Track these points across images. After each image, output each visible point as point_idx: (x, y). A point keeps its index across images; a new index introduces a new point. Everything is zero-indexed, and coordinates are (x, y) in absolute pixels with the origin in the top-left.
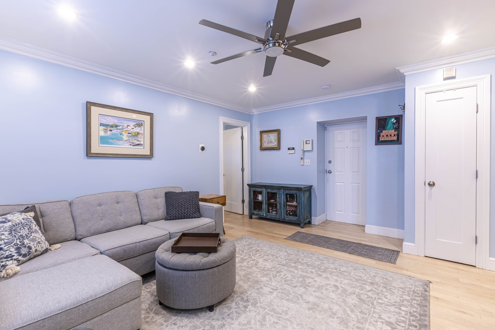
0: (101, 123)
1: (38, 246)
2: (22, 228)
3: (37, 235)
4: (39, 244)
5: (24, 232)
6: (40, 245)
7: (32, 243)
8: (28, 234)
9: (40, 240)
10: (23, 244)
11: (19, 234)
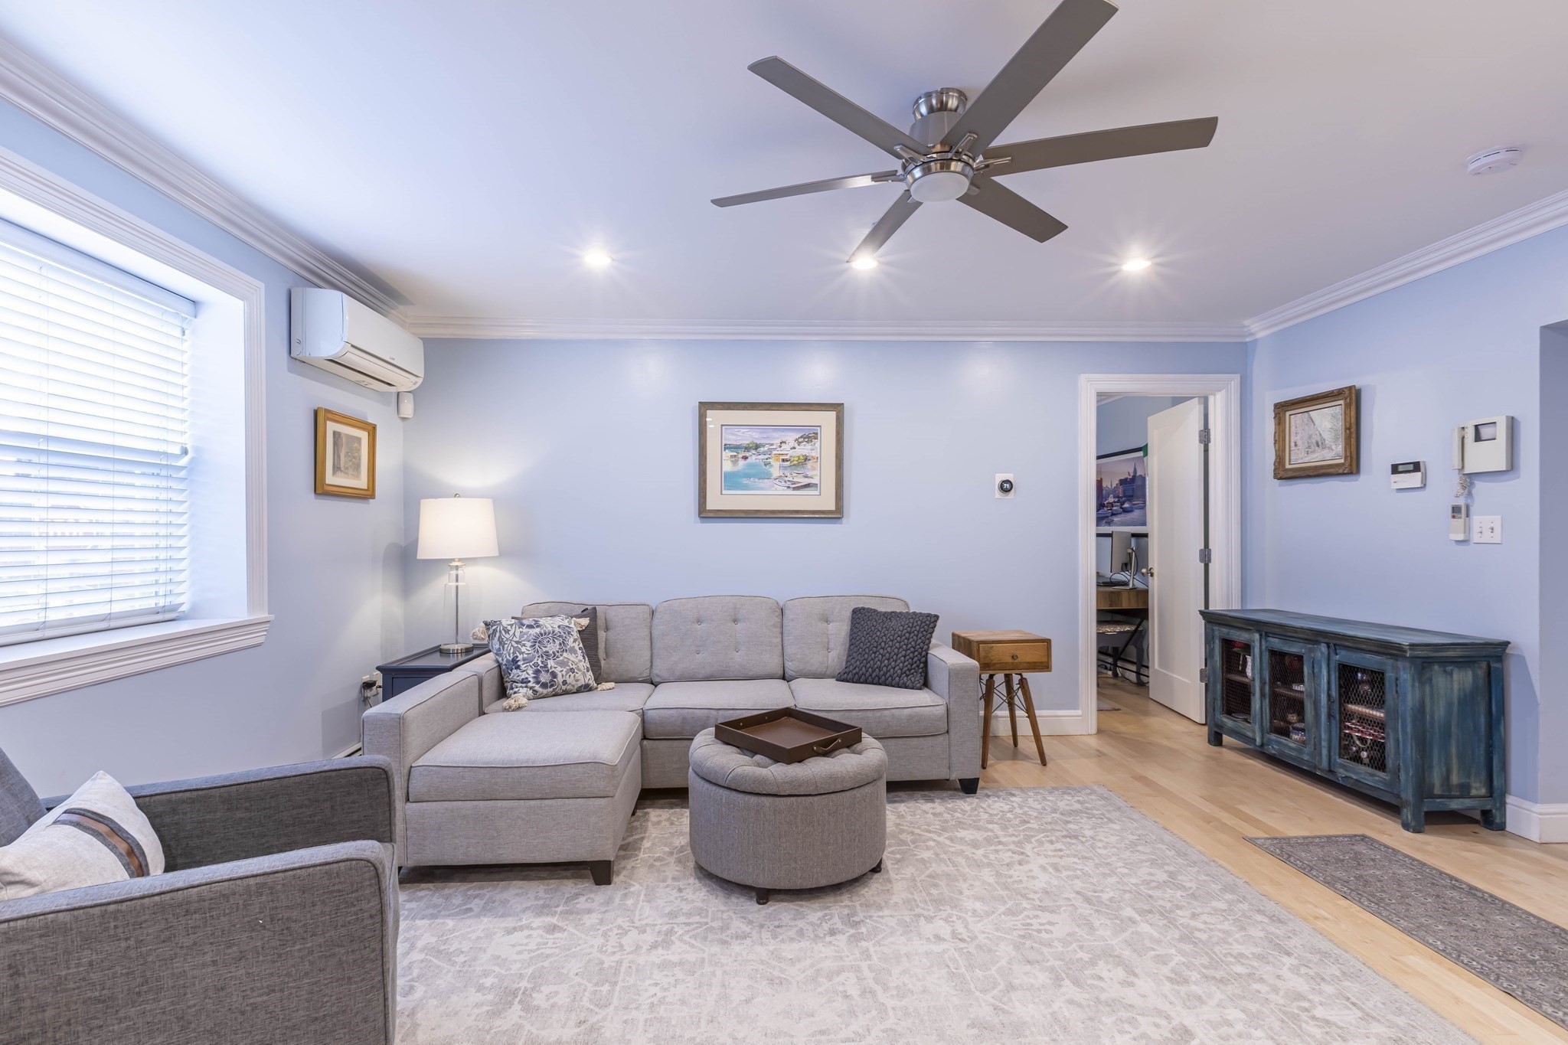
0: (725, 445)
1: (568, 676)
2: (551, 641)
3: (572, 657)
4: (571, 673)
5: (552, 648)
6: (572, 675)
7: (559, 669)
8: (558, 652)
9: (574, 667)
10: (546, 666)
11: (544, 649)
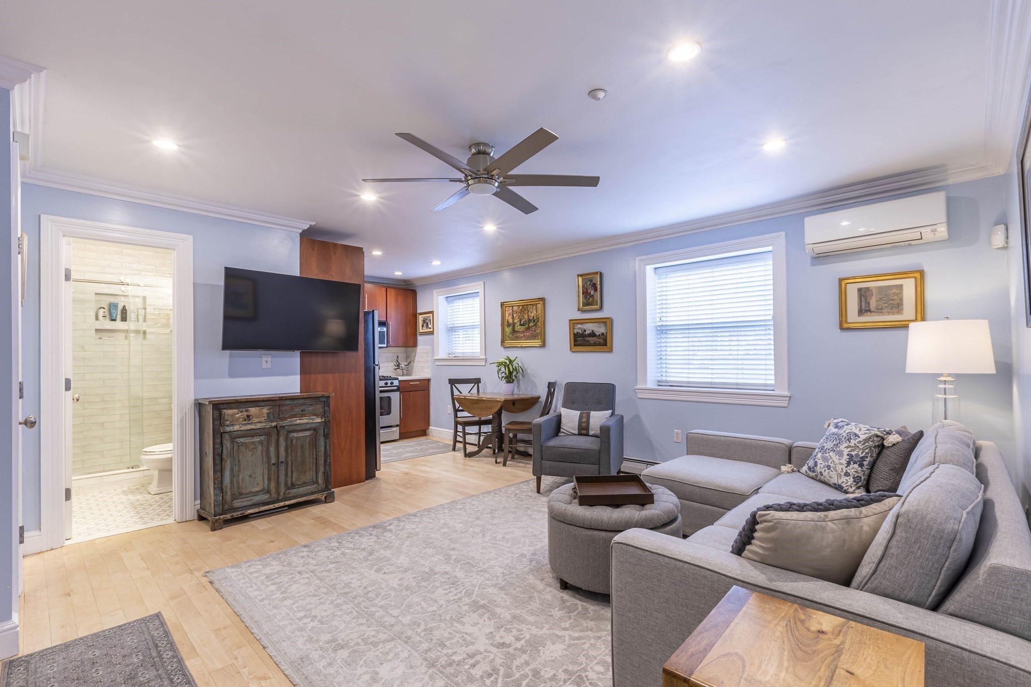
1: (824, 469)
3: (835, 458)
4: (826, 469)
6: (827, 471)
7: (821, 461)
8: (829, 450)
9: (832, 465)
